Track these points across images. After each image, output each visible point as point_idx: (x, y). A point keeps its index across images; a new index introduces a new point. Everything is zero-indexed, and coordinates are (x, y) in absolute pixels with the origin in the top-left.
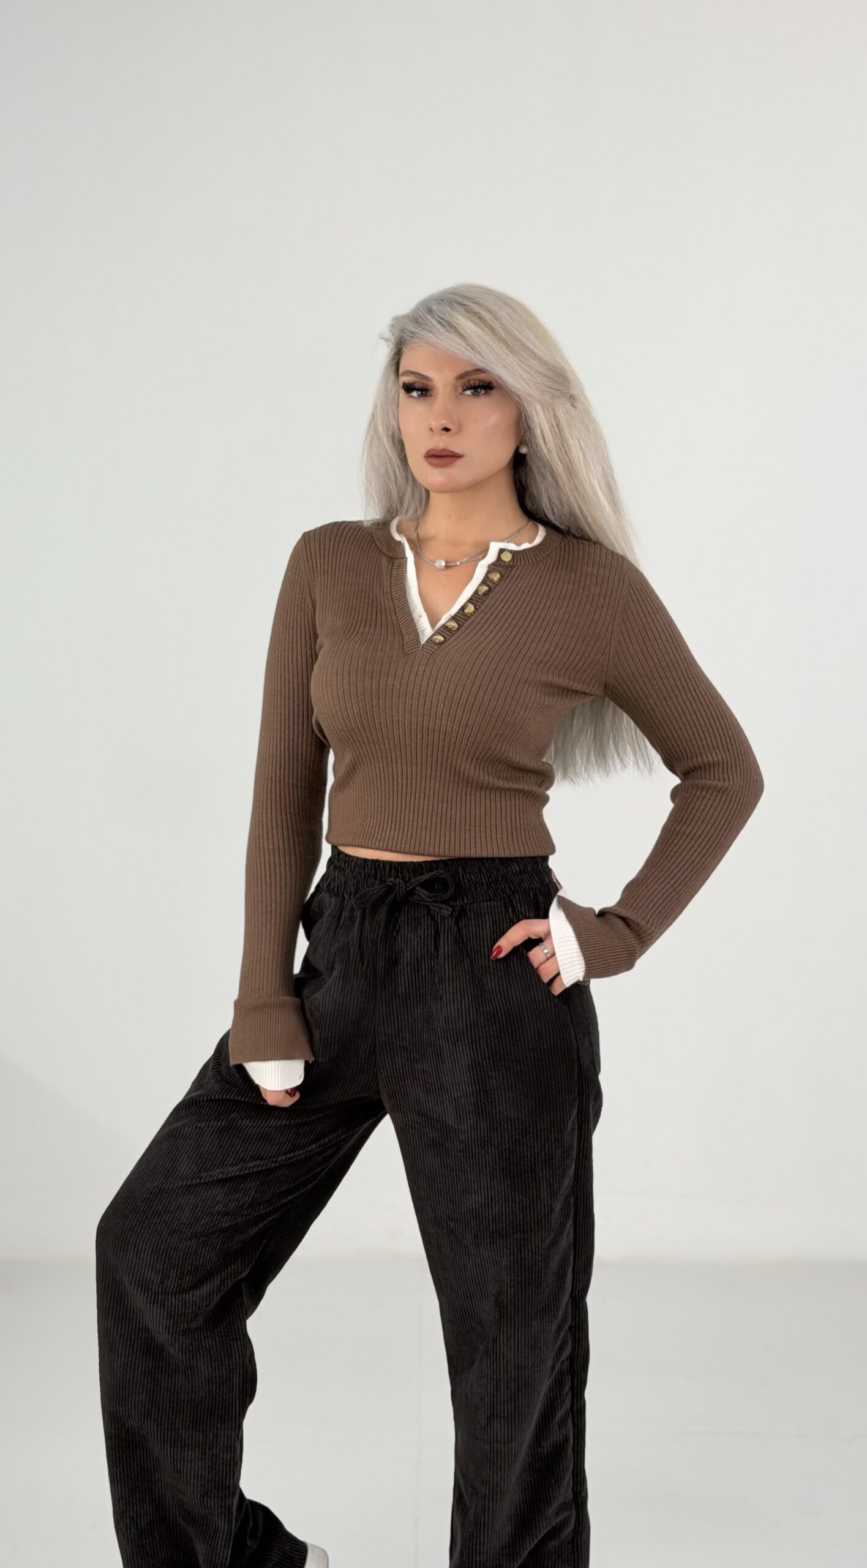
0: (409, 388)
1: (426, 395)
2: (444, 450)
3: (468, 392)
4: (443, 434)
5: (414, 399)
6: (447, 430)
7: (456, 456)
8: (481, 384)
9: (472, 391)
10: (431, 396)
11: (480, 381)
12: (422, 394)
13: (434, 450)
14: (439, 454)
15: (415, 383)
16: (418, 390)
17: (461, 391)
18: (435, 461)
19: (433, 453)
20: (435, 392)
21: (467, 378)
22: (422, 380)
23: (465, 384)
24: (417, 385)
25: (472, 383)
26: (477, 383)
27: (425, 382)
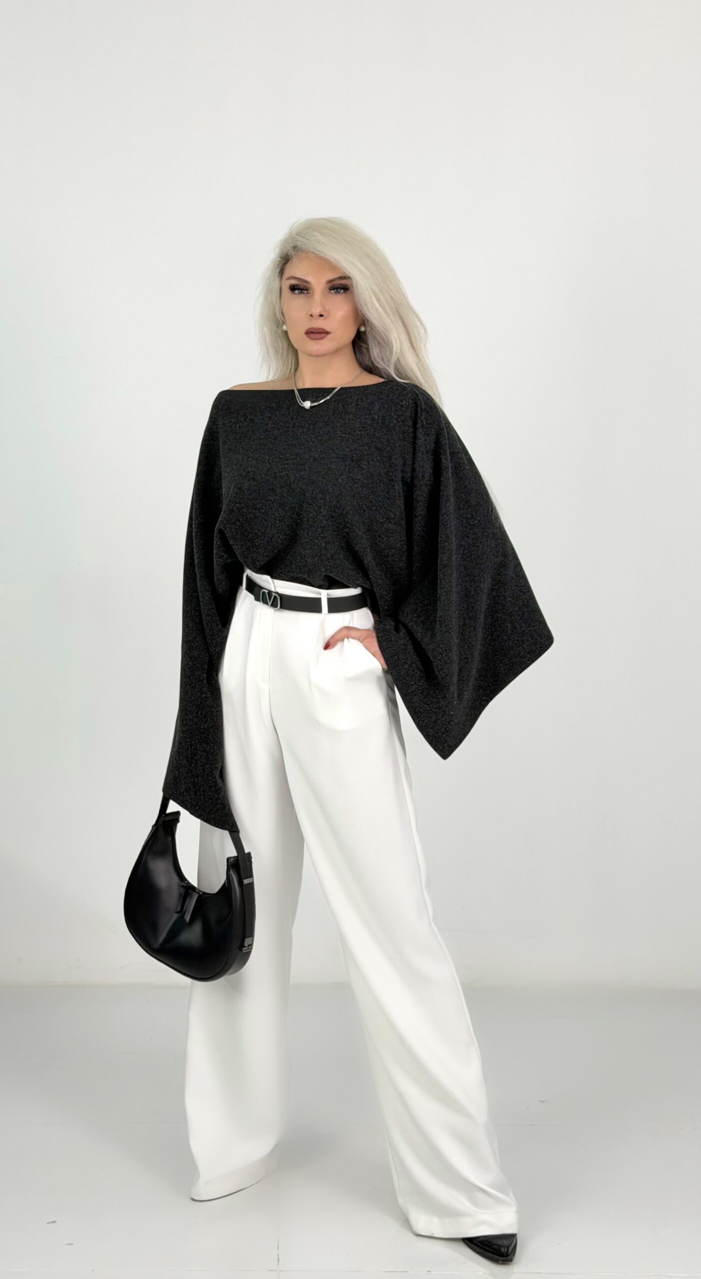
0: (293, 288)
1: (304, 293)
2: (319, 329)
3: (333, 291)
4: (318, 319)
5: (297, 295)
6: (321, 316)
7: (327, 333)
8: (341, 287)
9: (336, 290)
10: (308, 293)
11: (341, 284)
12: (301, 292)
13: (313, 328)
14: (314, 331)
15: (297, 285)
16: (299, 289)
17: (329, 291)
18: (312, 336)
19: (311, 330)
20: (311, 291)
21: (334, 283)
22: (304, 284)
23: (331, 287)
24: (302, 287)
25: (336, 286)
26: (339, 286)
27: (306, 285)
